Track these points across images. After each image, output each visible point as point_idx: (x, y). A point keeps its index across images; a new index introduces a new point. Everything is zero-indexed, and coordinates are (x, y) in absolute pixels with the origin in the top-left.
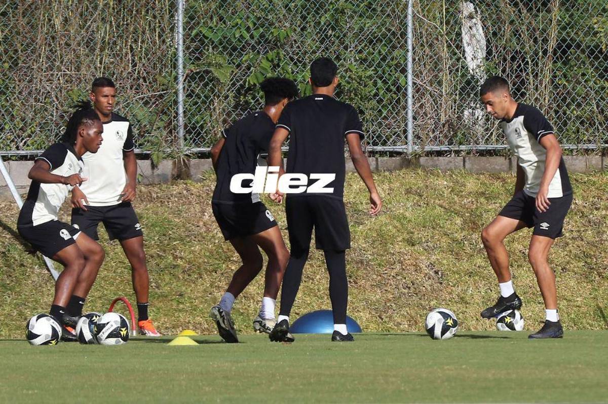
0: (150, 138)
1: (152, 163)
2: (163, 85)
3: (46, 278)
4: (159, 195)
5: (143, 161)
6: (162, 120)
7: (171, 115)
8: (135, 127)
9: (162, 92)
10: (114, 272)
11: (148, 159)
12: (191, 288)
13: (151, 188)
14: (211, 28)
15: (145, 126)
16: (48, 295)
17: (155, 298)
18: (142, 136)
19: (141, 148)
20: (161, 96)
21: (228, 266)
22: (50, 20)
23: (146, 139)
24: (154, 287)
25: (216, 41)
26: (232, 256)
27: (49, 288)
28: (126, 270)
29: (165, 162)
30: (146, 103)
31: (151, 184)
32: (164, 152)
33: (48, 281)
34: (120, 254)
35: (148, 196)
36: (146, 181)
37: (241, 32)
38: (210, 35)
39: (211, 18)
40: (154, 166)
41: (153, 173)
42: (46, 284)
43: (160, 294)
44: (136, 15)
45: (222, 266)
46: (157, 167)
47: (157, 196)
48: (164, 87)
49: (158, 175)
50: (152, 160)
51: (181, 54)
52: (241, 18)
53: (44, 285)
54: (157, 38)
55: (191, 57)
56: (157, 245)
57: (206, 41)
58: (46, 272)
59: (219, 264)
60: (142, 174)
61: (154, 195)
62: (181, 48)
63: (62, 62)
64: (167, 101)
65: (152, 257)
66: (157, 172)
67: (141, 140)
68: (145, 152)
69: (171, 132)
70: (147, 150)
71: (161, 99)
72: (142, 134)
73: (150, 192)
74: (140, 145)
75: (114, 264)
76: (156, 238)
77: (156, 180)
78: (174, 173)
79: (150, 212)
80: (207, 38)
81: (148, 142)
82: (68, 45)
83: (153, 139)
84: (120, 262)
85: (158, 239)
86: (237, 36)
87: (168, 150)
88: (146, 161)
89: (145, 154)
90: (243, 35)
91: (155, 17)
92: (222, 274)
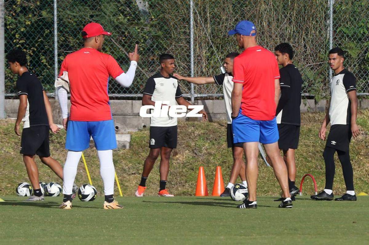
0: (314, 88)
1: (315, 101)
2: (322, 59)
3: (261, 163)
4: (319, 118)
5: (310, 100)
6: (321, 78)
7: (326, 75)
8: (306, 82)
9: (321, 63)
10: (298, 160)
11: (313, 99)
12: (339, 169)
13: (314, 114)
14: (347, 28)
15: (312, 81)
16: (263, 172)
17: (320, 174)
18: (310, 86)
19: (310, 93)
20: (320, 65)
21: (358, 157)
22: (261, 23)
23: (312, 88)
24: (319, 169)
25: (350, 35)
26: (361, 152)
27: (263, 168)
28: (304, 159)
29: (322, 101)
30: (312, 69)
31: (314, 113)
32: (322, 95)
33: (263, 165)
34: (300, 150)
35: (313, 119)
36: (312, 111)
37: (364, 30)
38: (347, 32)
39: (347, 23)
40: (316, 103)
41: (316, 106)
42: (262, 167)
43: (323, 172)
44: (307, 21)
45: (356, 157)
46: (318, 103)
47: (318, 119)
48: (322, 60)
49: (319, 108)
50: (315, 99)
51: (331, 42)
52: (364, 23)
53: (261, 167)
54: (318, 33)
55: (336, 43)
56: (320, 146)
57: (345, 35)
58: (262, 160)
59: (354, 156)
60: (310, 107)
61: (317, 119)
62: (331, 39)
63: (267, 46)
64: (324, 67)
65: (318, 152)
66: (318, 106)
67: (310, 89)
68: (311, 95)
69: (325, 84)
70: (312, 94)
71: (320, 66)
72: (310, 85)
73: (314, 117)
74: (309, 91)
75: (297, 156)
76: (319, 142)
77: (318, 110)
78: (327, 106)
79: (315, 127)
80: (345, 33)
81: (313, 90)
82: (270, 37)
83: (316, 88)
84: (300, 155)
85: (320, 142)
86: (362, 32)
87: (324, 94)
88: (312, 100)
89: (312, 96)
90: (365, 32)
91: (317, 22)
92: (356, 162)
